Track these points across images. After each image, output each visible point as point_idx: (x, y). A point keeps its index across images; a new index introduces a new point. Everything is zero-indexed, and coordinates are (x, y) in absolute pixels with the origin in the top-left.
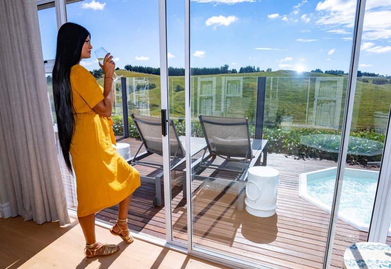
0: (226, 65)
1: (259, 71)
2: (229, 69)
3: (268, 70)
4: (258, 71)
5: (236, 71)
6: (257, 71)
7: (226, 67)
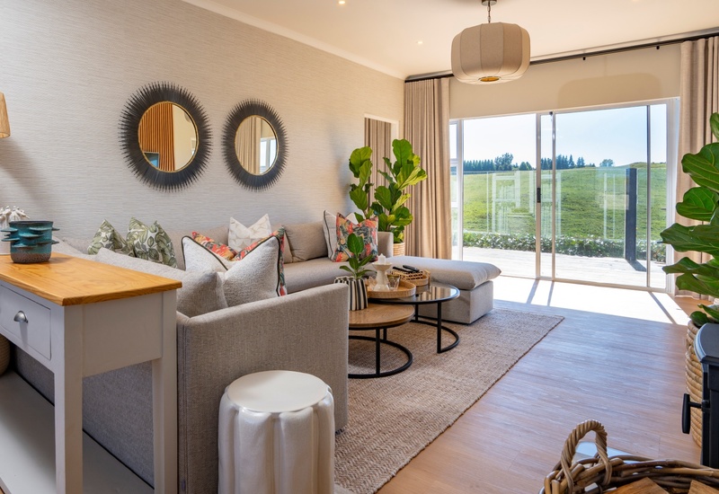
0: (507, 155)
1: (583, 166)
2: (513, 163)
3: (605, 162)
4: (581, 165)
5: (530, 167)
6: (579, 167)
7: (507, 159)
